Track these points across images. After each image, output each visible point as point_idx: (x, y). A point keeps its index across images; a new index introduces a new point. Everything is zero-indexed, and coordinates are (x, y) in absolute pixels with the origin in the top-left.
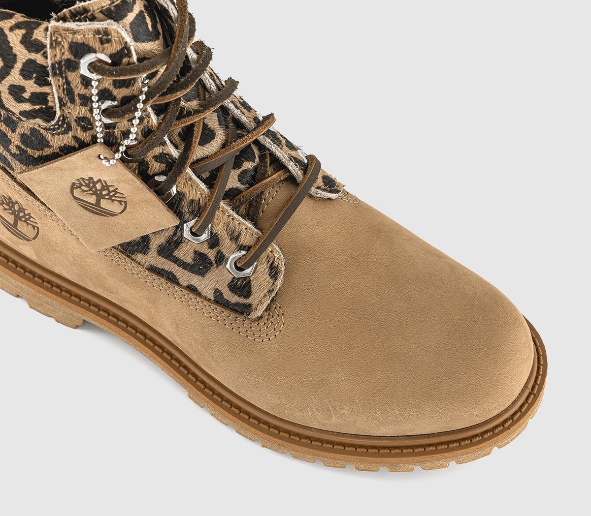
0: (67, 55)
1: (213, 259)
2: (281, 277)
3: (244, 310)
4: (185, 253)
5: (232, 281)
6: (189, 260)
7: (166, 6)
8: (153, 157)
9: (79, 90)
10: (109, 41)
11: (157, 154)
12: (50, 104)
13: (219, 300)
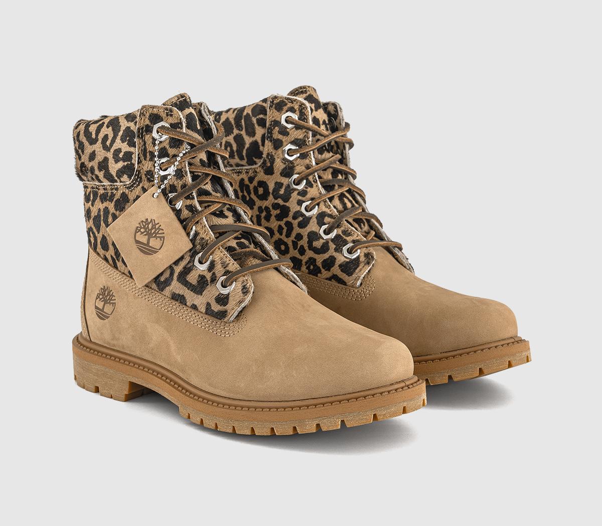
0: (147, 122)
1: (209, 279)
2: (250, 296)
3: (222, 315)
4: (192, 278)
5: (218, 295)
6: (194, 282)
7: (211, 124)
8: (185, 206)
9: (150, 148)
10: (171, 115)
11: (188, 204)
12: (133, 161)
13: (209, 311)
